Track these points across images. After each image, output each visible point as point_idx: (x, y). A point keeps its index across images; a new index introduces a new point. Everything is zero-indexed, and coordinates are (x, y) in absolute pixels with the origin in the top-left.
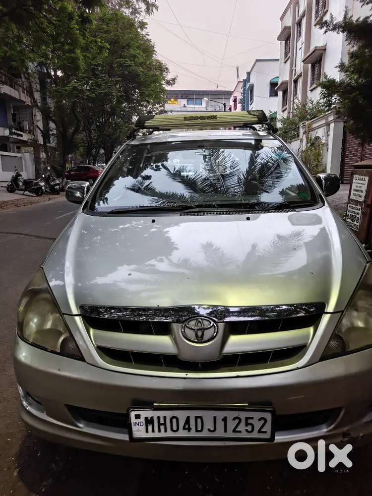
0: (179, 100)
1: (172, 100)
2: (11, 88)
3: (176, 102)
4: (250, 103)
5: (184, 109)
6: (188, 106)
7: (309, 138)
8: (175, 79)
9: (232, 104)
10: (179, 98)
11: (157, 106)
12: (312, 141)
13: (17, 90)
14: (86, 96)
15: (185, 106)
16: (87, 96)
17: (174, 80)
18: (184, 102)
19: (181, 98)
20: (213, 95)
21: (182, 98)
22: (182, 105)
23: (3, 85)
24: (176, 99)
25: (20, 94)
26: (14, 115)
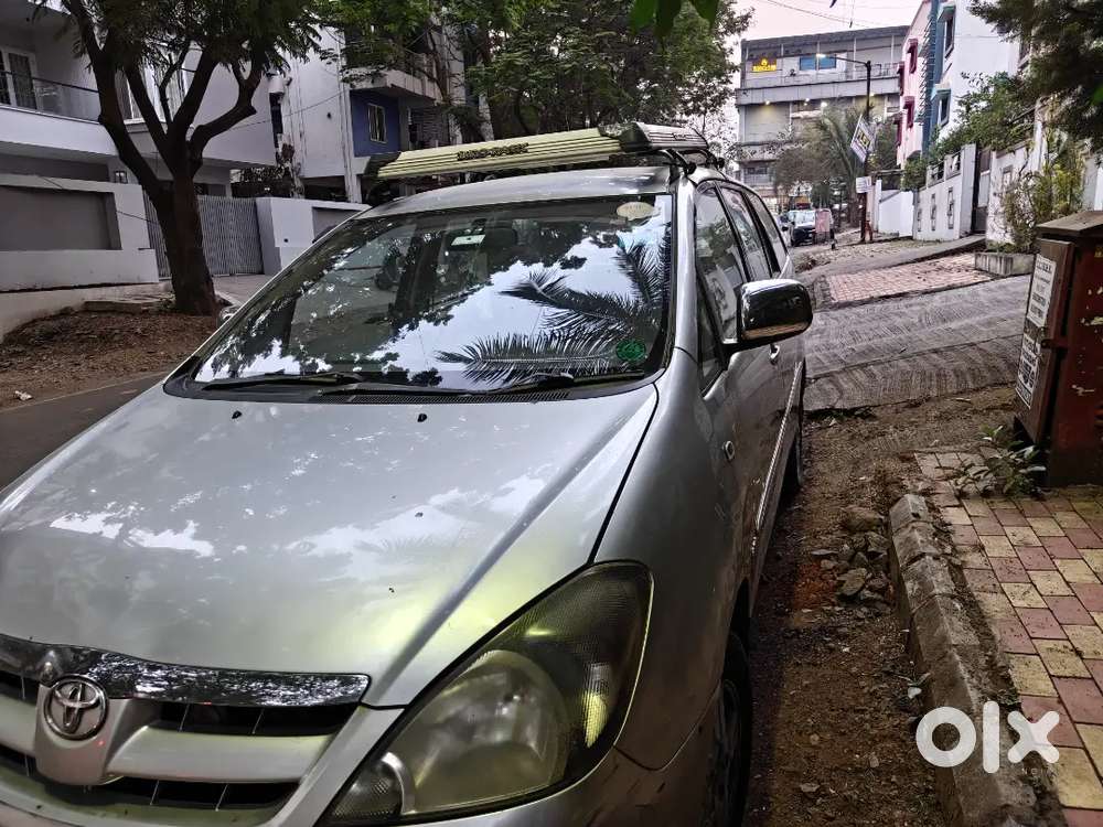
0: (779, 61)
1: (764, 62)
2: (406, 75)
3: (773, 67)
4: (945, 55)
5: (792, 81)
6: (801, 73)
7: (1056, 140)
8: (747, 16)
9: (906, 58)
10: (780, 57)
11: (715, 81)
12: (1062, 145)
13: (419, 78)
14: (533, 78)
15: (793, 75)
16: (535, 77)
17: (745, 18)
18: (792, 63)
19: (784, 56)
20: (864, 39)
21: (787, 55)
22: (786, 72)
23: (389, 69)
24: (772, 59)
25: (423, 85)
26: (413, 128)
